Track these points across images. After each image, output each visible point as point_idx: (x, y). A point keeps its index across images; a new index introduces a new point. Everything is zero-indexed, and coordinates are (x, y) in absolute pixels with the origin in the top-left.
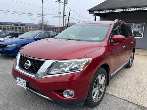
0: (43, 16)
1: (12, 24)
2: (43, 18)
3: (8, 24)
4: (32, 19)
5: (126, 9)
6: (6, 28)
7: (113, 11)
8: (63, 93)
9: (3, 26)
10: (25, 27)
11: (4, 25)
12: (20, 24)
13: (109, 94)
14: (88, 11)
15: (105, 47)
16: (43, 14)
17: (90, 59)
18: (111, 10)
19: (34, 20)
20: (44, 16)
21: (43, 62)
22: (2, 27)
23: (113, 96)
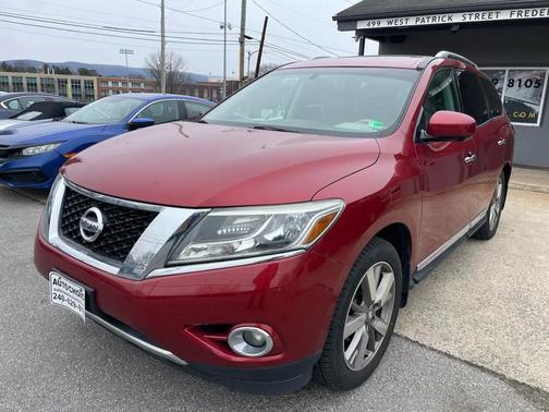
0: (163, 36)
1: (46, 66)
2: (163, 48)
3: (33, 70)
4: (122, 51)
5: (481, 13)
6: (25, 82)
7: (428, 21)
8: (227, 335)
9: (15, 74)
10: (94, 79)
11: (16, 70)
12: (75, 70)
13: (407, 339)
14: (334, 18)
15: (398, 157)
16: (163, 31)
17: (338, 206)
18: (421, 18)
19: (131, 52)
20: (166, 39)
21: (152, 216)
22: (10, 81)
23: (422, 346)
